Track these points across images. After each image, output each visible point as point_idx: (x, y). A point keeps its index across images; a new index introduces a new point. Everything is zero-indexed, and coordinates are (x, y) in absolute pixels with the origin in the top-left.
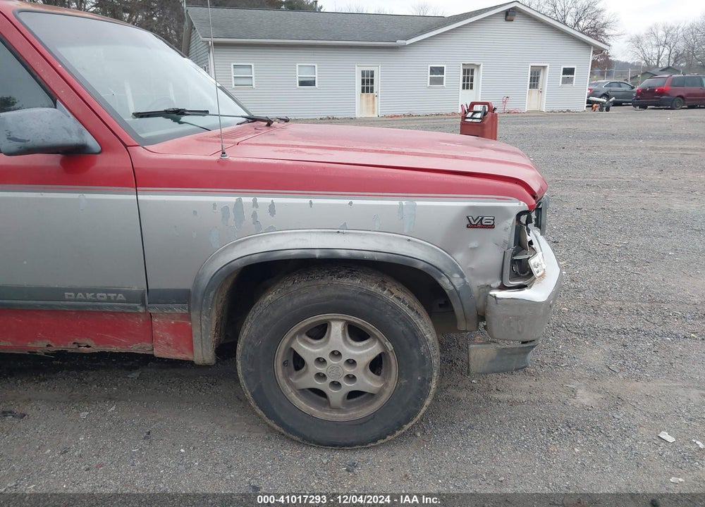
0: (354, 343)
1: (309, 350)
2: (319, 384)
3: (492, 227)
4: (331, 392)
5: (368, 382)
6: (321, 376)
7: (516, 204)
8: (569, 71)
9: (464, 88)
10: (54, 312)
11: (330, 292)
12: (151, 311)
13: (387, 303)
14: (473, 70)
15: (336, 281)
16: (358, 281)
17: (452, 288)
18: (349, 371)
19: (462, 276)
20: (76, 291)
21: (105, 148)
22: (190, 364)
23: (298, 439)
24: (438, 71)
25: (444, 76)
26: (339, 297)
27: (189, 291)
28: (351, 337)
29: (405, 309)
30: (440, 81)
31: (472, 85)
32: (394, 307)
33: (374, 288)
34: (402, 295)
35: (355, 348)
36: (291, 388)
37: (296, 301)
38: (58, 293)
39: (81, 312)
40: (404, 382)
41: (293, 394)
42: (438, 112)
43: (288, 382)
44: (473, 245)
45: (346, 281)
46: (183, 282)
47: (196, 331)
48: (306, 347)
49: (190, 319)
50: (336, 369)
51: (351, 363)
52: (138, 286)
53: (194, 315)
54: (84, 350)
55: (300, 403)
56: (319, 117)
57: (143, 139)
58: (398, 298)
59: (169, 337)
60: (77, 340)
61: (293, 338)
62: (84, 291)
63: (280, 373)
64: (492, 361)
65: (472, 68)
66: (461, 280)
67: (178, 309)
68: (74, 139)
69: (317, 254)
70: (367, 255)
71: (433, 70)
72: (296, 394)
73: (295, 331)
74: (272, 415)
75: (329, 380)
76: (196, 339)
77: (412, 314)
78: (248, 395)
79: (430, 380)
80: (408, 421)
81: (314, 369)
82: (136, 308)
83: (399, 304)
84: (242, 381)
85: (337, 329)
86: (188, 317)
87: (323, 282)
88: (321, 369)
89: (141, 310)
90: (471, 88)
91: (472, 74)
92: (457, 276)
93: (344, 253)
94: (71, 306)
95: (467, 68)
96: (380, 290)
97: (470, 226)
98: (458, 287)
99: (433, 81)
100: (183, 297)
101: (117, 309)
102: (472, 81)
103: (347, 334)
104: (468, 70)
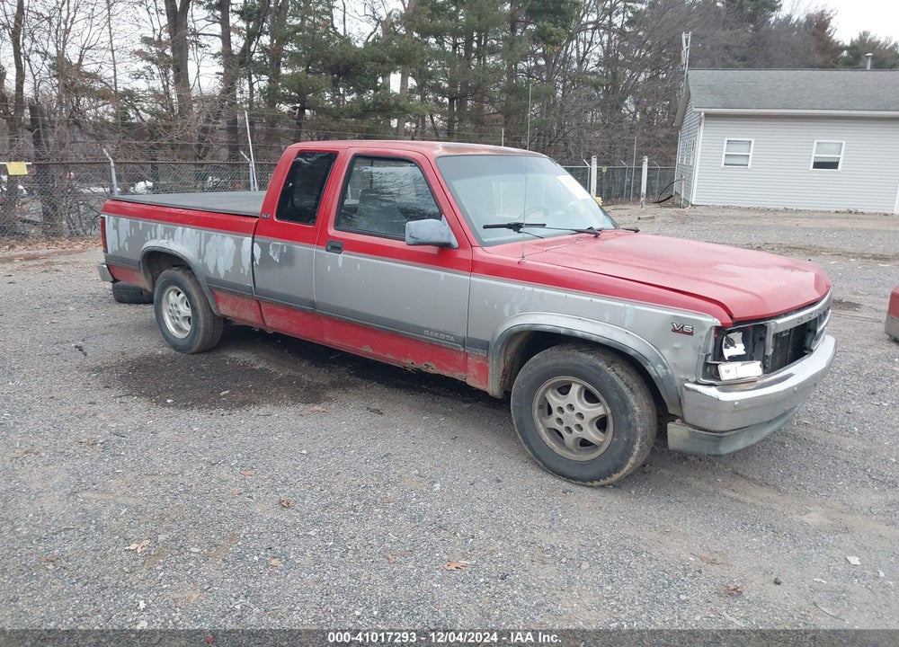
0: (586, 403)
1: (555, 400)
2: (558, 426)
3: (691, 334)
4: (565, 434)
5: (592, 434)
6: (560, 421)
7: (710, 320)
10: (417, 341)
11: (571, 360)
12: (467, 351)
13: (608, 377)
15: (577, 353)
16: (591, 357)
17: (656, 375)
18: (578, 421)
19: (665, 367)
20: (430, 330)
21: (462, 245)
22: (486, 393)
23: (541, 465)
26: (576, 365)
27: (489, 343)
28: (585, 397)
29: (621, 384)
32: (613, 381)
33: (601, 364)
34: (623, 374)
35: (586, 406)
36: (542, 426)
37: (549, 362)
38: (420, 330)
39: (431, 344)
40: (615, 439)
41: (543, 431)
43: (541, 421)
44: (676, 345)
45: (583, 355)
46: (486, 337)
47: (490, 370)
48: (553, 397)
49: (487, 361)
50: (570, 419)
51: (580, 415)
52: (462, 334)
53: (490, 358)
54: (430, 371)
55: (547, 438)
56: (835, 210)
57: (484, 243)
58: (618, 375)
59: (476, 373)
60: (427, 363)
61: (547, 389)
62: (434, 331)
63: (536, 412)
64: (685, 441)
66: (664, 371)
67: (482, 353)
68: (444, 240)
69: (562, 331)
70: (594, 338)
72: (545, 432)
73: (549, 384)
74: (527, 442)
75: (565, 425)
76: (490, 376)
77: (626, 389)
78: (514, 423)
79: (634, 443)
80: (616, 471)
81: (556, 414)
82: (459, 347)
83: (618, 380)
84: (512, 412)
85: (575, 389)
86: (486, 359)
87: (568, 353)
88: (560, 416)
89: (462, 349)
92: (660, 366)
93: (579, 334)
94: (427, 340)
96: (605, 366)
97: (674, 330)
98: (661, 376)
100: (485, 346)
101: (449, 346)
103: (583, 395)
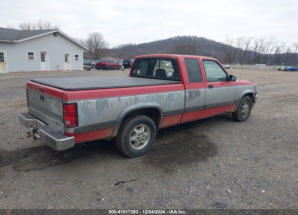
6: (245, 110)
8: (77, 56)
9: (41, 61)
14: (44, 54)
24: (31, 54)
25: (34, 56)
30: (32, 58)
31: (44, 60)
42: (33, 71)
59: (233, 108)
65: (44, 53)
71: (29, 54)
90: (44, 61)
91: (44, 56)
95: (42, 53)
99: (30, 58)
102: (44, 58)
104: (42, 54)
